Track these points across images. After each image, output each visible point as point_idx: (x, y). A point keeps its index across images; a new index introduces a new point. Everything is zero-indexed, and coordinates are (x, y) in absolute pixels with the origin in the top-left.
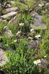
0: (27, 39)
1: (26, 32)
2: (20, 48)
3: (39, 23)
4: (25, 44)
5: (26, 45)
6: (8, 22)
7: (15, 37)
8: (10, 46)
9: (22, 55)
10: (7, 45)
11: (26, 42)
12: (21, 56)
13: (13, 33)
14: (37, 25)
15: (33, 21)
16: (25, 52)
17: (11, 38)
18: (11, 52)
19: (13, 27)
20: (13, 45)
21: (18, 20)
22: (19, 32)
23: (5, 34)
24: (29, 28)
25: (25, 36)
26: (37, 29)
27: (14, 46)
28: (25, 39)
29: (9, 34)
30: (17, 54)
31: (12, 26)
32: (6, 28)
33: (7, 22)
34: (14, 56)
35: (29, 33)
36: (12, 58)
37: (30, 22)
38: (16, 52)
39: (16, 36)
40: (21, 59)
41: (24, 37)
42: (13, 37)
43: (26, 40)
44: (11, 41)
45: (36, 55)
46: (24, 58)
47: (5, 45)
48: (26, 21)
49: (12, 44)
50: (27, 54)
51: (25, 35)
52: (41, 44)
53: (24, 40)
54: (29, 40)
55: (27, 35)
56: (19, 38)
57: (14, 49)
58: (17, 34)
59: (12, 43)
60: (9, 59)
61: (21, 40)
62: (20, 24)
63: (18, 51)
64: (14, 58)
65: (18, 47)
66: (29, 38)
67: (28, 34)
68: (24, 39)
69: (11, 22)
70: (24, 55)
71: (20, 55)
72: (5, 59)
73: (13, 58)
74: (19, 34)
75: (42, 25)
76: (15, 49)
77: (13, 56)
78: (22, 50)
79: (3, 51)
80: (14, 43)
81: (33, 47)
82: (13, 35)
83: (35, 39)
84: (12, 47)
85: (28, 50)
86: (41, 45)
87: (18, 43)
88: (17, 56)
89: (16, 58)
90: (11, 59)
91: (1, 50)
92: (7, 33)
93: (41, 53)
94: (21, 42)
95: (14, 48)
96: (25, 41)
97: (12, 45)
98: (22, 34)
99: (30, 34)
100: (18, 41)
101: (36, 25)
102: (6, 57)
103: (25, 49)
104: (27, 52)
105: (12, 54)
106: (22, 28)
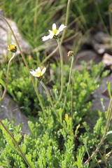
0: (97, 69)
1: (93, 33)
2: (60, 111)
4: (83, 93)
5: (90, 98)
7: (34, 56)
8: (8, 100)
9: (70, 145)
11: (90, 82)
12: (62, 148)
13: (24, 33)
16: (82, 131)
17: (17, 61)
20: (25, 95)
22: (57, 30)
25: (84, 54)
27: (32, 100)
28: (84, 65)
29: (8, 38)
30: (46, 136)
34: (31, 147)
35: (106, 39)
36: (17, 157)
38: (41, 130)
39: (41, 52)
40: (63, 163)
41: (82, 58)
42: (26, 55)
43: (90, 72)
44: (18, 76)
46: (80, 157)
49: (19, 90)
50: (94, 141)
51: (88, 47)
53: (82, 72)
54: (106, 73)
55: (96, 46)
56: (53, 60)
58: (45, 38)
59: (21, 82)
61: (63, 69)
63: (50, 125)
64: (28, 157)
65: (47, 104)
66: (108, 60)
67: (101, 43)
68: (81, 67)
70: (78, 143)
71: (61, 141)
73: (23, 156)
74: (55, 37)
76: (36, 115)
77: (23, 147)
78: (69, 120)
80: (30, 85)
82: (26, 44)
84: (22, 103)
85: (99, 121)
87: (50, 85)
88: (46, 147)
90: (12, 161)
94: (63, 80)
95: (32, 107)
97: (19, 94)
98: (70, 43)
100: (52, 78)
103: (85, 117)
104: (91, 131)
105: (18, 137)
106: (73, 9)
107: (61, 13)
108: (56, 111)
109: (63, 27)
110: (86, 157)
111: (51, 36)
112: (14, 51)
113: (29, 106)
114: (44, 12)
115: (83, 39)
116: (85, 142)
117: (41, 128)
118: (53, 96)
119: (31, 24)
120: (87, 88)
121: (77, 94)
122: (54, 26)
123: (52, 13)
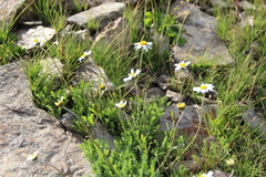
0: (162, 100)
1: (158, 75)
2: (137, 132)
3: (203, 44)
4: (153, 118)
5: (158, 122)
6: (94, 39)
7: (117, 92)
8: (98, 125)
9: (145, 157)
10: (91, 118)
11: (158, 111)
12: (139, 159)
13: (109, 76)
14: (197, 48)
15: (184, 36)
16: (153, 146)
17: (105, 97)
18: (103, 145)
19: (109, 56)
20: (111, 120)
21: (128, 33)
22: (134, 74)
23: (82, 82)
24: (167, 58)
25: (152, 90)
26: (199, 65)
27: (116, 124)
28: (153, 98)
29: (98, 79)
30: (127, 151)
31: (107, 53)
32: (87, 57)
33: (90, 38)
34: (116, 159)
35: (168, 79)
36: (106, 167)
37: (172, 39)
38: (123, 146)
39: (122, 89)
40: (141, 171)
41: (151, 93)
42: (111, 92)
43: (157, 103)
44: (106, 107)
45: (194, 156)
46: (152, 166)
47: (84, 117)
48: (158, 37)
49: (107, 117)
50: (162, 153)
51: (155, 85)
52: (213, 119)
53: (152, 103)
54: (169, 104)
55: (161, 84)
56: (131, 95)
57: (112, 135)
58: (125, 80)
59: (108, 111)
60: (99, 171)
61: (139, 101)
62: (138, 46)
63: (130, 143)
64: (115, 167)
65: (127, 127)
66: (169, 94)
67: (164, 82)
68: (151, 100)
69: (103, 39)
70: (150, 155)
71: (138, 154)
72: (81, 171)
73: (111, 166)
74: (133, 79)
75: (214, 50)
76: (119, 135)
77: (111, 159)
78: (144, 139)
79: (75, 139)
80: (115, 114)
81: (182, 127)
82: (110, 84)
83: (189, 100)
84: (109, 127)
85: (165, 139)
86: (212, 122)
87: (129, 113)
88: (127, 159)
89: (124, 167)
90: (103, 170)
91: (70, 137)
92: (91, 77)
93: (215, 151)
94: (138, 109)
95: (116, 129)
96: (155, 104)
97: (107, 120)
98: (143, 82)
99: (173, 82)
100: (131, 108)
101: (195, 50)
102: (86, 162)
103: (154, 135)
104: (160, 146)
105: (106, 152)
106: (144, 58)
107: (135, 61)
108: (134, 132)
109: (138, 71)
110: (157, 166)
111: (130, 78)
112: (103, 89)
113: (114, 128)
114: (124, 61)
115: (152, 80)
116: (156, 154)
117: (124, 144)
118: (131, 121)
119: (114, 69)
120: (156, 115)
121: (149, 119)
122: (132, 71)
123: (129, 62)
